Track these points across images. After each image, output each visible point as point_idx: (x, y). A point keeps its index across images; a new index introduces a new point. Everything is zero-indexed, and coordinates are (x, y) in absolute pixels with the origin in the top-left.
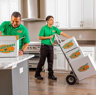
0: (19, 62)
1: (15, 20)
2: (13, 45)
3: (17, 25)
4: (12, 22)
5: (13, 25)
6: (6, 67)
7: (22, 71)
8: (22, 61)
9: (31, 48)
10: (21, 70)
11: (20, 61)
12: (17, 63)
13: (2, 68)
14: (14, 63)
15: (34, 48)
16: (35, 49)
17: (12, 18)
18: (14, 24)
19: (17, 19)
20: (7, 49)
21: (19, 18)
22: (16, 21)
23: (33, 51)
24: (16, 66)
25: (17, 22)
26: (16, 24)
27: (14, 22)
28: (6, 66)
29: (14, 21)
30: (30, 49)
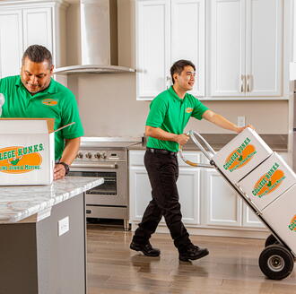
0: (59, 199)
1: (32, 70)
2: (38, 148)
3: (40, 86)
4: (25, 77)
5: (28, 86)
6: (19, 217)
7: (67, 229)
8: (67, 196)
9: (90, 157)
10: (64, 225)
11: (61, 197)
12: (52, 202)
13: (8, 219)
14: (44, 204)
15: (99, 156)
16: (102, 159)
17: (23, 64)
18: (31, 82)
19: (38, 69)
20: (18, 160)
21: (45, 63)
22: (36, 72)
23: (97, 165)
24: (49, 214)
25: (39, 76)
26: (36, 82)
27: (32, 77)
28: (20, 214)
29: (30, 75)
30: (88, 159)
